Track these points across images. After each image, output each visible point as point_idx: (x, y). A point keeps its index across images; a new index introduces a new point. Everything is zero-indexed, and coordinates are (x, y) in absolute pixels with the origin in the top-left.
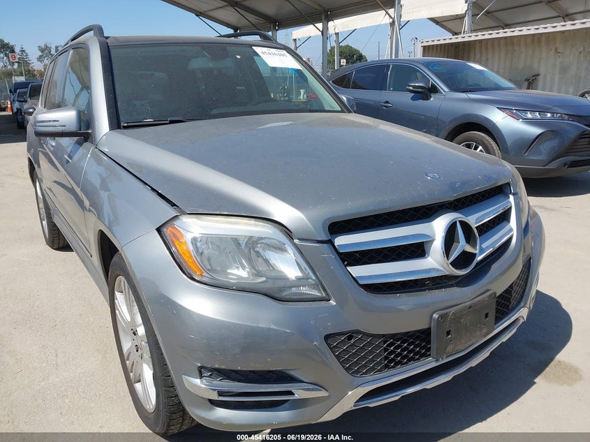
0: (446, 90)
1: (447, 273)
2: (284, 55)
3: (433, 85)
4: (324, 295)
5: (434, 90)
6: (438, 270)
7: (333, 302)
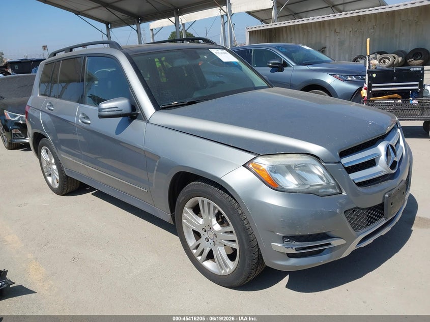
0: (294, 64)
1: (388, 173)
2: (226, 53)
3: (284, 62)
4: (339, 191)
5: (285, 65)
6: (382, 171)
7: (344, 194)
